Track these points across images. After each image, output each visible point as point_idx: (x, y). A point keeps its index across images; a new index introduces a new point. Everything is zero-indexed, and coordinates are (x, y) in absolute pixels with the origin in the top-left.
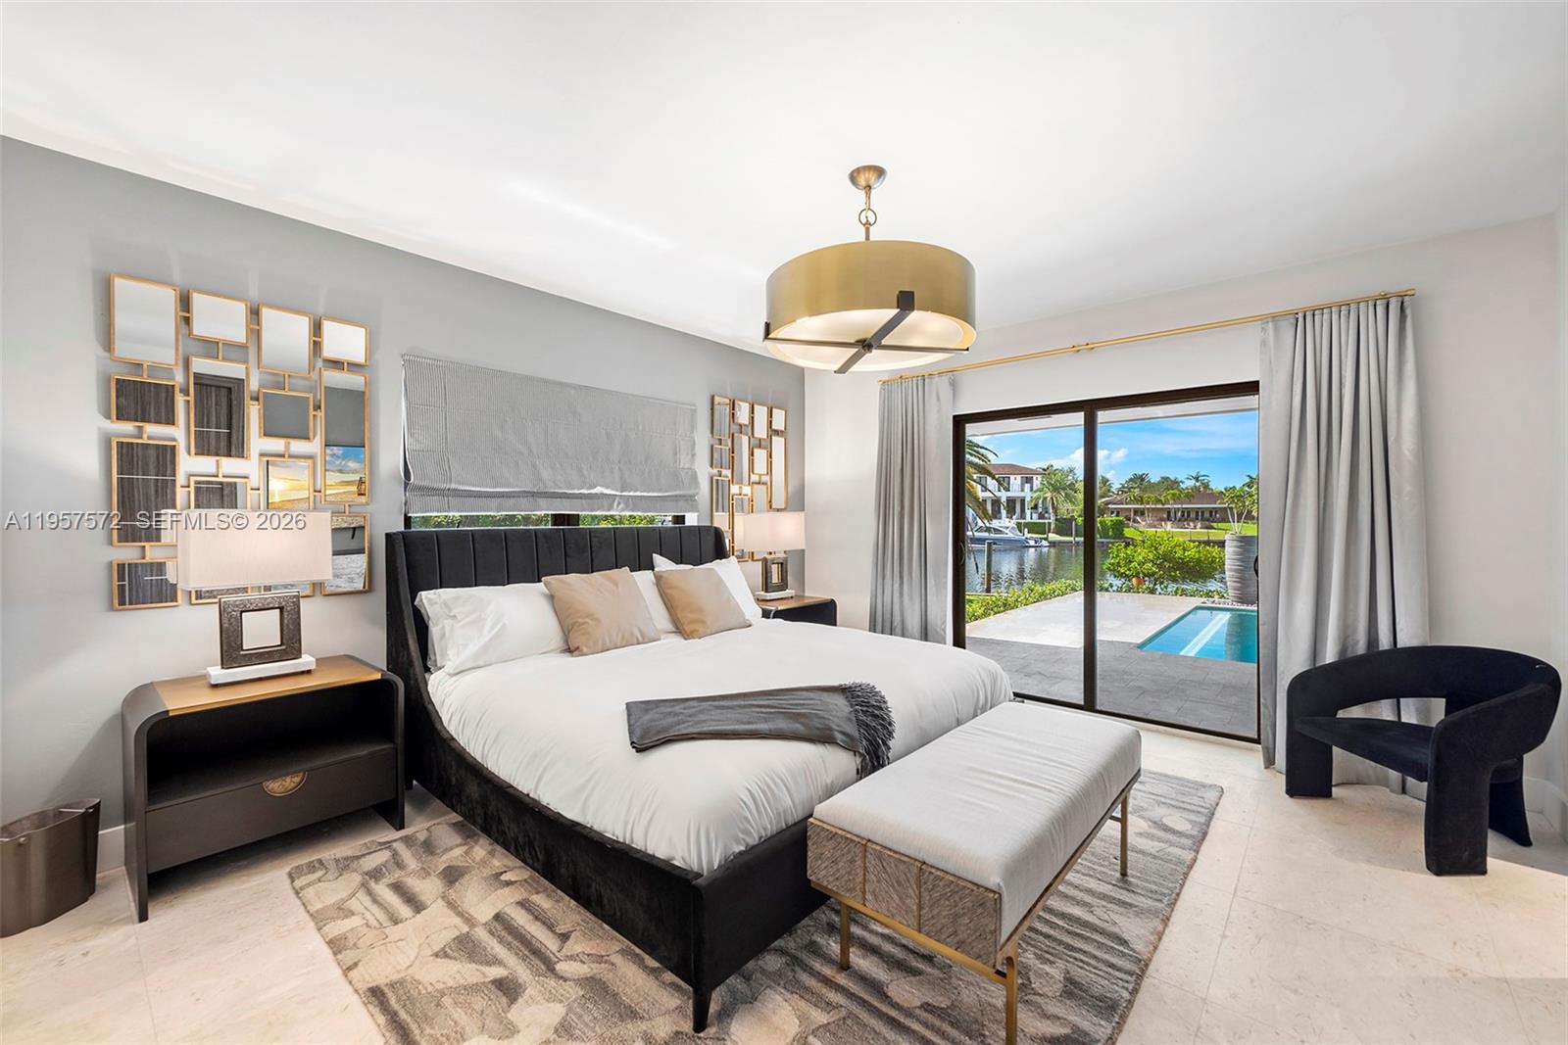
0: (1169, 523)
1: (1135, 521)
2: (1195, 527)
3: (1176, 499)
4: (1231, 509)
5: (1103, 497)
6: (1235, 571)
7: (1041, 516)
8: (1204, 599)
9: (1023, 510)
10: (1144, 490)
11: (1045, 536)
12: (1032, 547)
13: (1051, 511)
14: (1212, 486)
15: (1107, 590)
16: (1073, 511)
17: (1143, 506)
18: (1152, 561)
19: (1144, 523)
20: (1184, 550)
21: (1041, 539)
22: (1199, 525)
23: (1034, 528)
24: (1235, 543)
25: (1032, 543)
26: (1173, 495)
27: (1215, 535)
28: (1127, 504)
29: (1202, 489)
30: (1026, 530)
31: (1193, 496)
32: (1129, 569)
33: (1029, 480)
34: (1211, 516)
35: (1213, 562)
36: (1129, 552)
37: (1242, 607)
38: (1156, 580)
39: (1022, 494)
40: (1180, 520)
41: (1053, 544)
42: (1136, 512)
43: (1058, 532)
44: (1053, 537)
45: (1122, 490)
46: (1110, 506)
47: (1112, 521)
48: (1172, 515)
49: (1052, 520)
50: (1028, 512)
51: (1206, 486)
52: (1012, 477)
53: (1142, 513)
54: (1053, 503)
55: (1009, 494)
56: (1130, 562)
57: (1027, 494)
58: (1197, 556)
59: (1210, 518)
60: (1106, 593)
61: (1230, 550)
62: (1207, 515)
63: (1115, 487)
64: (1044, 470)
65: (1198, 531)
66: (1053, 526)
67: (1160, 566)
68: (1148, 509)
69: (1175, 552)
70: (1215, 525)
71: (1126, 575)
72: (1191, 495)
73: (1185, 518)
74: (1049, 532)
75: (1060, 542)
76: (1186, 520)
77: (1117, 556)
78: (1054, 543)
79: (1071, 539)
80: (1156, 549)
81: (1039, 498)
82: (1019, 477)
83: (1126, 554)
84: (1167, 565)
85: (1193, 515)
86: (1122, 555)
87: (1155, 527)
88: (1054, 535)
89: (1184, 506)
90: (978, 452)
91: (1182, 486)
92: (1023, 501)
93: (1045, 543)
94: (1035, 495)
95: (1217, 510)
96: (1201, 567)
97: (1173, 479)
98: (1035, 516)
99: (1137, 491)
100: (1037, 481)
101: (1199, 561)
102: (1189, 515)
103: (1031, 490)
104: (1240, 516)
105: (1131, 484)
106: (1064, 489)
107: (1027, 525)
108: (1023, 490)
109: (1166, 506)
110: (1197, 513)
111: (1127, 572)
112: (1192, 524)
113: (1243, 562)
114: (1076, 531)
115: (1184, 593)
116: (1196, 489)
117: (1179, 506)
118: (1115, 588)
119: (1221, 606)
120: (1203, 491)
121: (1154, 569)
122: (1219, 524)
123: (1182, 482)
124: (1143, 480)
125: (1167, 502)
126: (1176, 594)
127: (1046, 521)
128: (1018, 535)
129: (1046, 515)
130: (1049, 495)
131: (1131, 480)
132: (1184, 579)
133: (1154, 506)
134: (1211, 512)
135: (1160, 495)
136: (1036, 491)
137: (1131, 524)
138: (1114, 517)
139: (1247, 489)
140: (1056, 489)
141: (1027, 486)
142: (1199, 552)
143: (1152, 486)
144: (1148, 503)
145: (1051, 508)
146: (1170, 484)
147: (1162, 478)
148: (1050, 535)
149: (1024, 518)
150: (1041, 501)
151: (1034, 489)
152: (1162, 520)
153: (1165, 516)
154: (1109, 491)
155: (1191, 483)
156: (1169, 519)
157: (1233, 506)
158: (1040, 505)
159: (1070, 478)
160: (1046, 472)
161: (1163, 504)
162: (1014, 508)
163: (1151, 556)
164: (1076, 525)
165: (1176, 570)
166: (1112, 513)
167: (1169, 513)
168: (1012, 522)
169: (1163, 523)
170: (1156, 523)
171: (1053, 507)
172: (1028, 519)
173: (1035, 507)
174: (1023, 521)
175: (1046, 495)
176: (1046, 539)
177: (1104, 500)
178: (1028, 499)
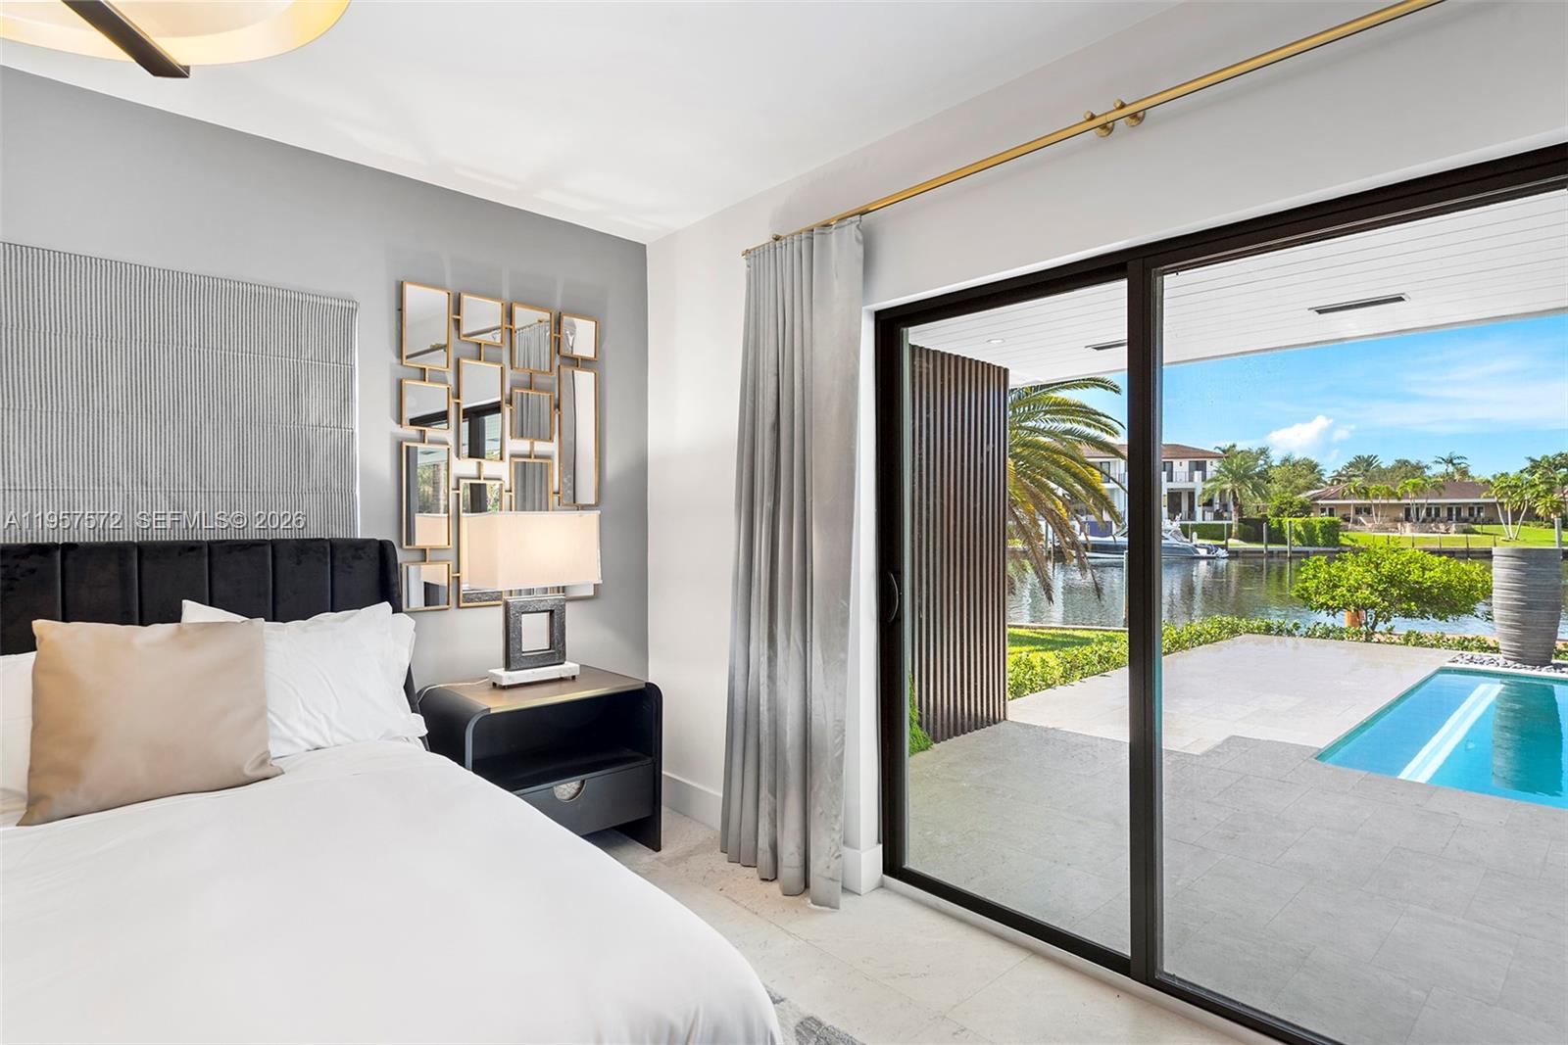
0: (1408, 525)
1: (1356, 522)
2: (1447, 531)
3: (1419, 490)
4: (1502, 504)
5: (1309, 489)
6: (1510, 608)
7: (1218, 516)
8: (1455, 653)
9: (1191, 508)
10: (1371, 480)
11: (1223, 543)
12: (1203, 558)
13: (1232, 507)
14: (1473, 472)
15: (1290, 633)
16: (1265, 508)
17: (1368, 502)
18: (1371, 586)
19: (1370, 525)
20: (1424, 569)
21: (1217, 546)
22: (1453, 528)
23: (1205, 532)
24: (1510, 562)
25: (1203, 552)
26: (1415, 485)
27: (1477, 542)
28: (1344, 499)
29: (1457, 477)
30: (1195, 534)
31: (1443, 487)
32: (1333, 598)
33: (1200, 466)
34: (1471, 515)
35: (1472, 588)
36: (1333, 572)
37: (1523, 671)
38: (1377, 615)
39: (1190, 485)
40: (1424, 521)
41: (1234, 555)
42: (1358, 511)
43: (1244, 537)
44: (1234, 543)
45: (1338, 478)
46: (1319, 502)
47: (1323, 522)
48: (1413, 513)
49: (1234, 520)
50: (1199, 510)
51: (1464, 473)
52: (1176, 463)
53: (1368, 511)
54: (1235, 497)
55: (1172, 485)
56: (1335, 586)
57: (1198, 484)
58: (1445, 579)
59: (1470, 517)
60: (1290, 640)
61: (1501, 573)
62: (1465, 513)
63: (1328, 476)
64: (1224, 451)
65: (1452, 537)
66: (1234, 530)
67: (1383, 594)
68: (1376, 505)
69: (1409, 572)
70: (1477, 528)
71: (1328, 608)
72: (1439, 488)
73: (1432, 517)
74: (1229, 537)
75: (1245, 551)
76: (1433, 521)
77: (1315, 576)
78: (1237, 552)
79: (1261, 547)
80: (1377, 566)
81: (1213, 490)
82: (1186, 463)
83: (1329, 573)
84: (1395, 592)
85: (1444, 514)
86: (1322, 575)
87: (1386, 530)
88: (1236, 541)
89: (1429, 501)
90: (1099, 422)
91: (1428, 473)
92: (1191, 494)
93: (1222, 553)
94: (1208, 486)
95: (1480, 507)
96: (1451, 597)
97: (1413, 462)
98: (1209, 516)
99: (1359, 481)
100: (1212, 467)
101: (1448, 587)
102: (1437, 514)
103: (1204, 478)
104: (1516, 515)
105: (1352, 471)
106: (1250, 478)
107: (1195, 528)
108: (1191, 479)
109: (1403, 501)
110: (1450, 510)
111: (1330, 603)
112: (1442, 527)
113: (1524, 593)
114: (1269, 535)
115: (1419, 641)
116: (1449, 476)
117: (1424, 501)
118: (1303, 630)
119: (1484, 667)
120: (1458, 478)
121: (1373, 598)
122: (1484, 527)
123: (1427, 467)
124: (1370, 464)
125: (1405, 495)
126: (1407, 641)
127: (1225, 522)
128: (1181, 542)
129: (1225, 514)
130: (1228, 486)
131: (1351, 465)
132: (1422, 615)
133: (1385, 502)
134: (1471, 509)
135: (1395, 487)
136: (1211, 481)
137: (1350, 525)
138: (1327, 518)
139: (1526, 475)
140: (1241, 477)
141: (1197, 475)
142: (1448, 572)
143: (1383, 473)
144: (1376, 497)
145: (1231, 503)
146: (1409, 469)
147: (1398, 461)
148: (1230, 541)
149: (1194, 519)
150: (1217, 495)
151: (1208, 477)
152: (1397, 520)
153: (1402, 515)
154: (1319, 480)
155: (1441, 469)
156: (1407, 518)
157: (1505, 501)
158: (1217, 500)
159: (1261, 462)
160: (1228, 454)
161: (1399, 499)
162: (1180, 504)
163: (1369, 580)
164: (1269, 528)
165: (1410, 600)
166: (1323, 510)
167: (1408, 511)
168: (1175, 524)
169: (1399, 525)
170: (1389, 524)
171: (1235, 504)
172: (1199, 520)
173: (1209, 503)
174: (1190, 523)
175: (1225, 486)
176: (1223, 547)
177: (1312, 492)
178: (1198, 492)
